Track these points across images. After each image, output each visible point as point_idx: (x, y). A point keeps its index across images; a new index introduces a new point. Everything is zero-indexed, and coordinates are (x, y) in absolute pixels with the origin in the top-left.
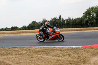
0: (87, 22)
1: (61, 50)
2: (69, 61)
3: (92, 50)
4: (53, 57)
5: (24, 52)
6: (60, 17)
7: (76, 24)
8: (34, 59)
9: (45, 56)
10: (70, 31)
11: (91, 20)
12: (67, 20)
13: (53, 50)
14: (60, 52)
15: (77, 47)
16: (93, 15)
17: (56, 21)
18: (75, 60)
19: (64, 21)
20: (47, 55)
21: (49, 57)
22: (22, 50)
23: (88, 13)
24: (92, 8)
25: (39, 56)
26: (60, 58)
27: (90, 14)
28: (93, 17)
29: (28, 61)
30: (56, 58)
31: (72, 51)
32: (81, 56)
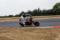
0: (55, 12)
1: (40, 29)
2: (46, 36)
4: (36, 34)
5: (17, 31)
7: (49, 13)
8: (24, 35)
9: (30, 33)
10: (45, 17)
11: (58, 11)
12: (43, 11)
13: (35, 29)
14: (39, 31)
15: (50, 27)
16: (59, 7)
17: (36, 11)
19: (41, 11)
20: (32, 32)
21: (33, 34)
22: (16, 30)
25: (27, 33)
26: (40, 34)
27: (57, 7)
28: (59, 9)
29: (20, 36)
30: (37, 34)
31: (47, 30)
32: (53, 33)
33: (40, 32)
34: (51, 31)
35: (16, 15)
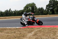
1: (10, 29)
2: (15, 36)
3: (28, 29)
4: (5, 34)
6: (10, 9)
7: (19, 14)
9: (0, 33)
10: (16, 18)
11: (28, 11)
13: (5, 30)
15: (19, 27)
17: (7, 12)
18: (18, 35)
19: (12, 12)
26: (9, 35)
30: (7, 34)
31: (17, 30)
33: (10, 32)
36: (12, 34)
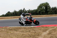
0: (40, 12)
1: (25, 28)
2: (30, 35)
4: (20, 33)
5: (3, 30)
6: (24, 9)
8: (9, 34)
9: (15, 32)
11: (42, 11)
12: (28, 11)
13: (20, 28)
14: (24, 30)
15: (34, 26)
16: (44, 8)
19: (26, 11)
21: (18, 33)
22: (2, 29)
23: (40, 6)
24: (43, 4)
25: (12, 32)
26: (24, 33)
27: (42, 7)
28: (43, 9)
29: (5, 35)
30: (22, 33)
31: (31, 29)
32: (37, 32)
34: (35, 30)
35: (3, 15)
36: (27, 32)
